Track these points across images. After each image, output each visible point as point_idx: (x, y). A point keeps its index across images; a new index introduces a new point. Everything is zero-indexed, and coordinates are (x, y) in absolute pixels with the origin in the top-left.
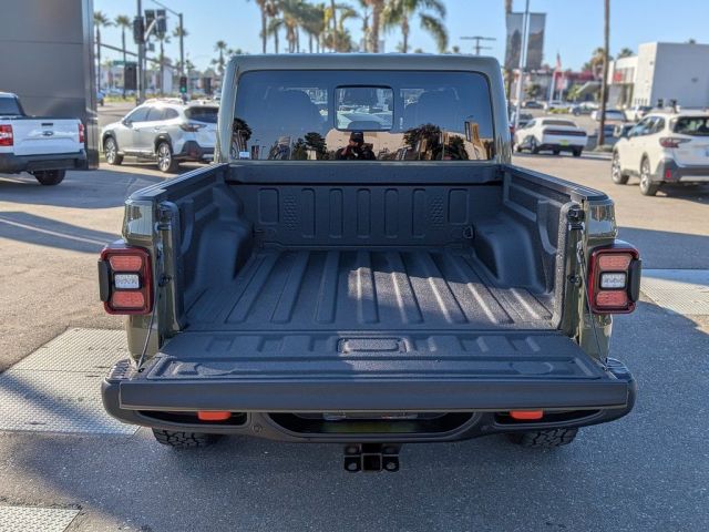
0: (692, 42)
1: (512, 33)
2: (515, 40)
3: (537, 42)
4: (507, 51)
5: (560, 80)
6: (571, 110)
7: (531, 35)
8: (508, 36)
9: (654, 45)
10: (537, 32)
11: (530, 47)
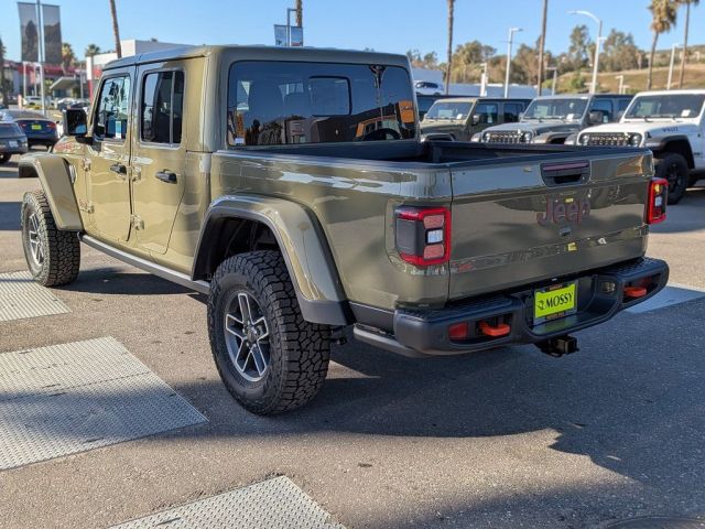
0: (154, 40)
1: (26, 24)
2: (30, 32)
3: (54, 33)
4: (23, 43)
5: (32, 75)
6: (56, 106)
7: (46, 28)
8: (22, 27)
9: (133, 42)
10: (53, 24)
11: (47, 39)
